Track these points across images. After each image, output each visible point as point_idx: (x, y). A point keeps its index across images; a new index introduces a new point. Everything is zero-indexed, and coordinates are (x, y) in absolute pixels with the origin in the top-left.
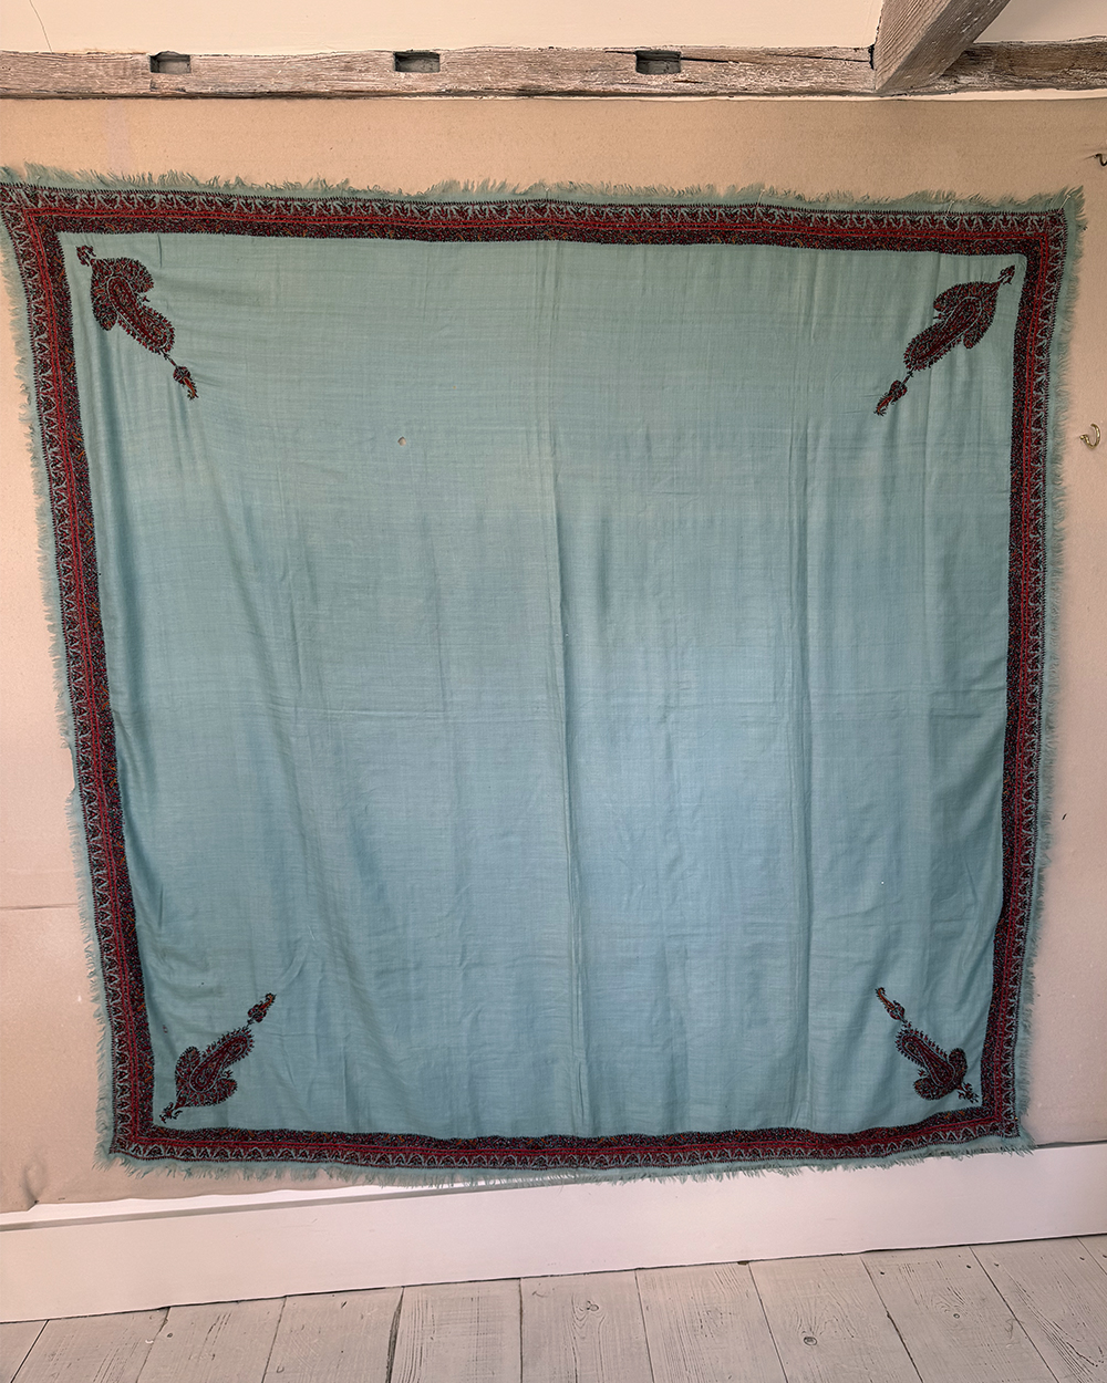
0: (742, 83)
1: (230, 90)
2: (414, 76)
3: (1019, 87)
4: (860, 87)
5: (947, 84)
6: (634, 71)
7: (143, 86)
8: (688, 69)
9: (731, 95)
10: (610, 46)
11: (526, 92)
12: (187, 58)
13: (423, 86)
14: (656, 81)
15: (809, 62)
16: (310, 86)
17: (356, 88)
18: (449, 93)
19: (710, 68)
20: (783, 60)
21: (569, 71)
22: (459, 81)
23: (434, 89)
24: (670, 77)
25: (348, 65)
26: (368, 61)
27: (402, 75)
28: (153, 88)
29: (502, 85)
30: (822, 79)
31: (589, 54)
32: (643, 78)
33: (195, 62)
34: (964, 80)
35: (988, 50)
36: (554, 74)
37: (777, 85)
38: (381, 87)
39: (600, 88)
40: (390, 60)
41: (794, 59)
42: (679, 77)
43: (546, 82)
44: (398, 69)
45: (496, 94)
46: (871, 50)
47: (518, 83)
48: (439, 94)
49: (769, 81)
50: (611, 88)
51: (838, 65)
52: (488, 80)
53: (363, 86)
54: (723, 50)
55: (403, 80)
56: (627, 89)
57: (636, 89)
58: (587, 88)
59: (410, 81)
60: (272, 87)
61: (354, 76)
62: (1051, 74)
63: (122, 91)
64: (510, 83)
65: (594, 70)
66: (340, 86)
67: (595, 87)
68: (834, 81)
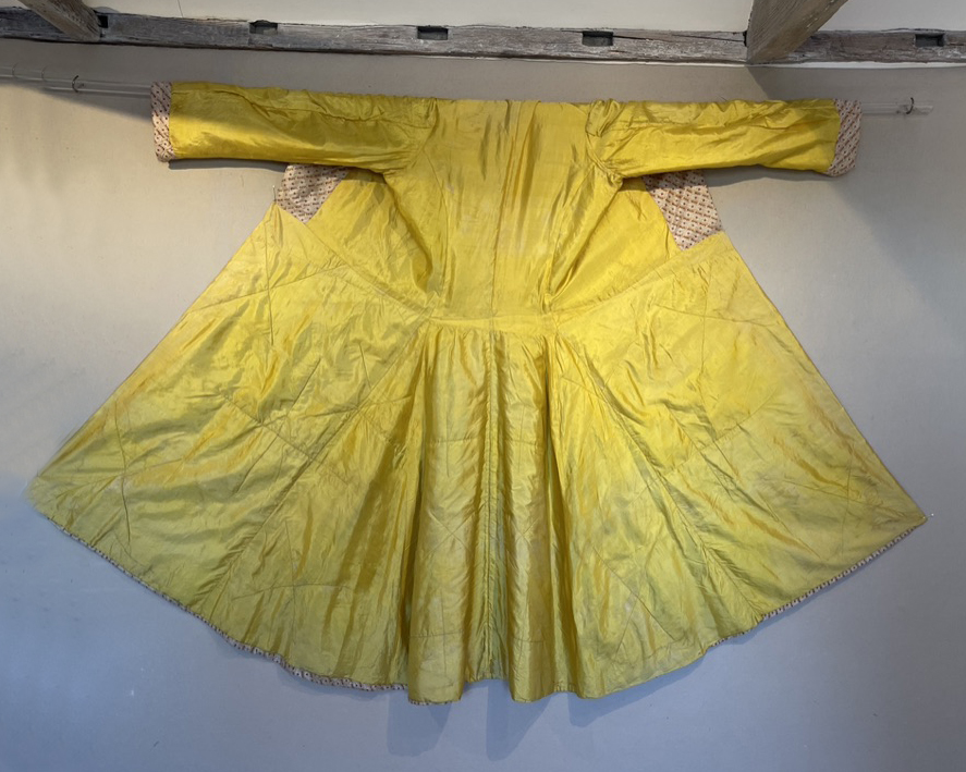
0: (655, 53)
1: (303, 46)
2: (430, 42)
3: (848, 60)
4: (737, 58)
5: (796, 56)
6: (581, 44)
7: (244, 42)
8: (617, 43)
9: (647, 61)
10: (565, 26)
11: (505, 55)
12: (275, 25)
13: (436, 49)
14: (596, 51)
15: (701, 42)
16: (355, 47)
17: (389, 48)
18: (453, 54)
19: (633, 43)
20: (682, 39)
21: (536, 42)
22: (461, 46)
23: (443, 50)
24: (605, 48)
25: (384, 32)
26: (400, 31)
27: (422, 41)
28: (250, 42)
29: (490, 50)
30: (710, 52)
31: (551, 32)
32: (587, 48)
33: (280, 27)
34: (809, 55)
35: (826, 36)
36: (525, 45)
37: (679, 55)
38: (407, 48)
39: (557, 54)
40: (414, 31)
41: (691, 39)
42: (612, 48)
43: (519, 48)
44: (419, 37)
45: (485, 56)
46: (745, 34)
47: (500, 49)
48: (446, 54)
49: (673, 52)
50: (565, 54)
51: (721, 43)
52: (480, 46)
53: (395, 47)
54: (644, 32)
55: (422, 44)
56: (575, 55)
57: (581, 55)
58: (548, 54)
59: (427, 46)
60: (332, 45)
61: (389, 40)
62: (870, 52)
63: (229, 45)
64: (496, 49)
65: (554, 43)
66: (379, 47)
67: (554, 53)
68: (719, 54)
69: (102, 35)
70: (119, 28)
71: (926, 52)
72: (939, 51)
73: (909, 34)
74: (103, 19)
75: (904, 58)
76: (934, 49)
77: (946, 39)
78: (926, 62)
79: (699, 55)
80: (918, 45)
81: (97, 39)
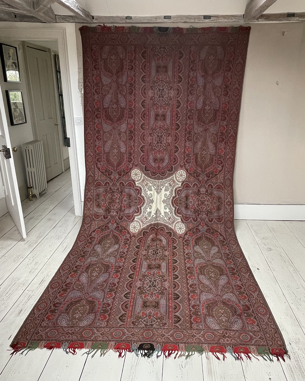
0: (221, 21)
1: (138, 22)
3: (269, 21)
4: (241, 21)
5: (257, 21)
7: (124, 21)
8: (212, 19)
9: (219, 22)
10: (199, 15)
11: (185, 22)
12: (131, 17)
13: (168, 21)
14: (207, 20)
15: (233, 17)
16: (149, 21)
18: (172, 22)
19: (216, 18)
20: (228, 17)
21: (192, 19)
22: (174, 21)
23: (170, 22)
24: (209, 20)
25: (156, 18)
26: (159, 17)
27: (165, 20)
28: (126, 22)
29: (181, 21)
30: (235, 20)
31: (196, 16)
32: (204, 20)
33: (132, 17)
34: (259, 20)
35: (264, 15)
36: (190, 20)
37: (227, 21)
38: (162, 22)
39: (197, 22)
40: (164, 17)
41: (230, 17)
42: (210, 20)
43: (188, 21)
44: (164, 19)
46: (244, 15)
47: (183, 21)
49: (225, 20)
50: (199, 22)
51: (238, 18)
52: (179, 21)
53: (158, 21)
54: (218, 15)
56: (202, 22)
57: (203, 22)
58: (195, 22)
59: (166, 21)
60: (144, 21)
61: (157, 19)
62: (275, 19)
63: (121, 22)
64: (182, 21)
65: (197, 18)
66: (155, 22)
67: (196, 21)
68: (237, 20)
69: (93, 21)
70: (97, 19)
71: (290, 18)
72: (293, 18)
73: (286, 14)
74: (93, 18)
75: (284, 20)
76: (292, 17)
77: (295, 15)
78: (290, 21)
79: (232, 21)
80: (288, 16)
81: (92, 22)
